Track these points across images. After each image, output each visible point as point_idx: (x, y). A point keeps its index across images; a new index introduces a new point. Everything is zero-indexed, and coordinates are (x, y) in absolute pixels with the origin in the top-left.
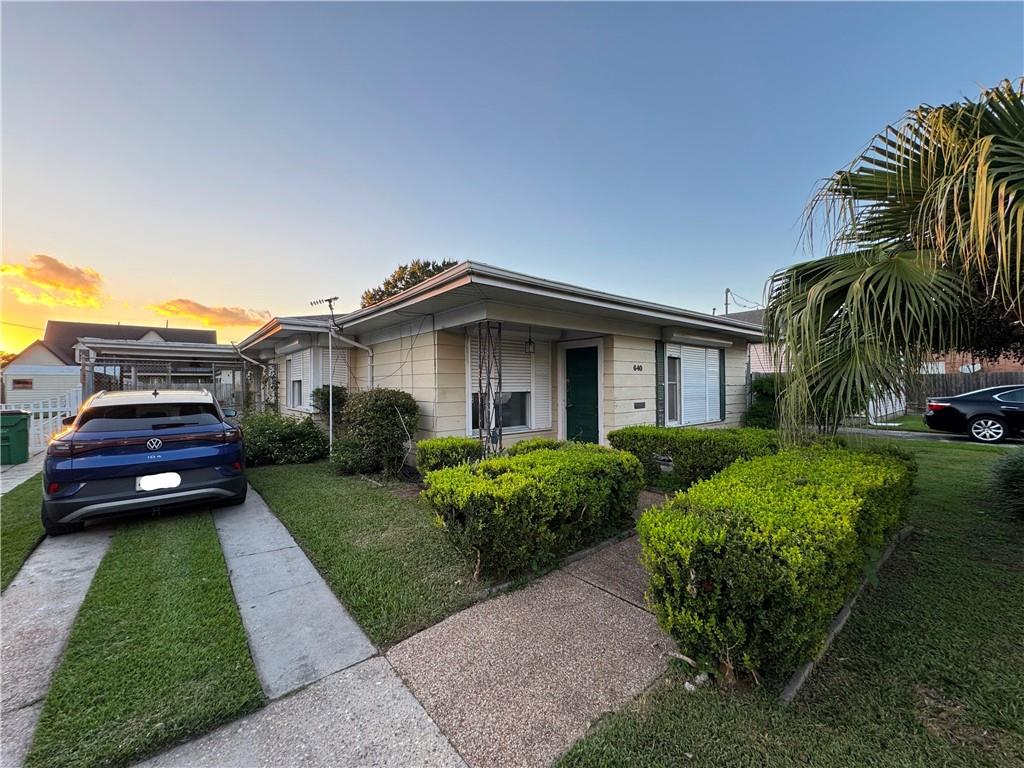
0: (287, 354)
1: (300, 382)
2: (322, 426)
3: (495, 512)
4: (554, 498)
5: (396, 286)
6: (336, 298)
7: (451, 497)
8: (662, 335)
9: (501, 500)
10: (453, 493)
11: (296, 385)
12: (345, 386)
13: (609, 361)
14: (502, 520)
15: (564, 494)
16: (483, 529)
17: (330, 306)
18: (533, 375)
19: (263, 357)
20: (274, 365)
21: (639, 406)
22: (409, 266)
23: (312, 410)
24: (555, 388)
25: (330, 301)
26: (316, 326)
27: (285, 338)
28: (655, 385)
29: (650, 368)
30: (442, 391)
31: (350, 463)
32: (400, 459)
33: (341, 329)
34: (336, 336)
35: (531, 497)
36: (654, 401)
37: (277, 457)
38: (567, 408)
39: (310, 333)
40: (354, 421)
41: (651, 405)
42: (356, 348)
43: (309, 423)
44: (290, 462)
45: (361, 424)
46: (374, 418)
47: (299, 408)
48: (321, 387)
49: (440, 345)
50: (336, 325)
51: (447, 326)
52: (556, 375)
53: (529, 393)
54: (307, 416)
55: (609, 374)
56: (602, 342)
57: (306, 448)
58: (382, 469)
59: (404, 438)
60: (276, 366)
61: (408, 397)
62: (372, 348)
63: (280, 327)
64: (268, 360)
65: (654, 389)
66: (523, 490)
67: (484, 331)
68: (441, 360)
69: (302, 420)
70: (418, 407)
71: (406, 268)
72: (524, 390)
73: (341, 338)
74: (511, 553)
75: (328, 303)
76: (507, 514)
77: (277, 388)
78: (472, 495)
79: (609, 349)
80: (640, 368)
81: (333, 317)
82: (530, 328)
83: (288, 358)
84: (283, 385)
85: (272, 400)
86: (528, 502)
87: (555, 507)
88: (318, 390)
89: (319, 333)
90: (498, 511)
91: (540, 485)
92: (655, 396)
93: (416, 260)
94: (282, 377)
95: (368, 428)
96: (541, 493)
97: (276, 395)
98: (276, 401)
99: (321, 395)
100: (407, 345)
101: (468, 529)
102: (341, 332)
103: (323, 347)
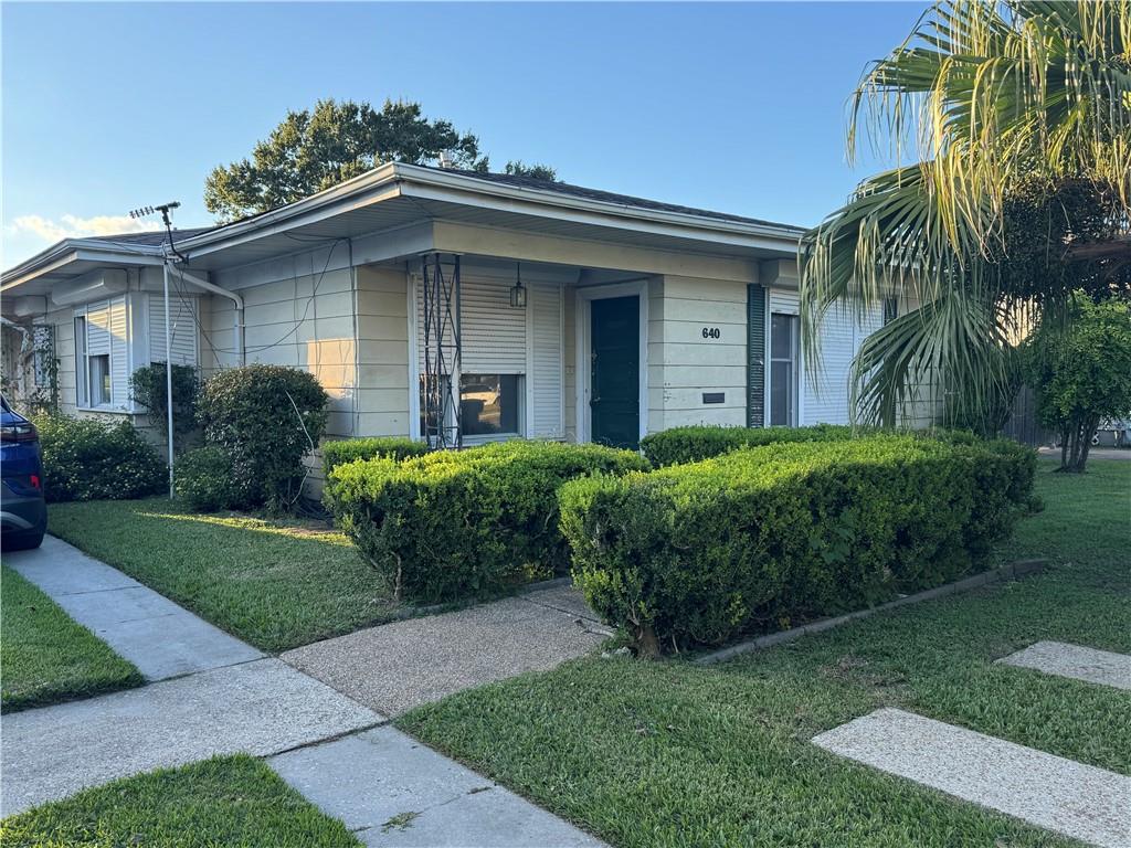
0: (75, 306)
1: (104, 358)
2: (150, 437)
3: (417, 502)
4: (500, 493)
5: (283, 157)
6: (175, 205)
7: (362, 488)
8: (761, 274)
9: (426, 489)
10: (365, 483)
11: (97, 363)
12: (193, 364)
13: (657, 321)
14: (426, 513)
15: (516, 490)
16: (404, 525)
17: (166, 218)
18: (530, 344)
19: (22, 312)
20: (48, 327)
21: (714, 398)
22: (312, 113)
23: (132, 408)
24: (570, 367)
25: (164, 209)
26: (139, 255)
27: (80, 276)
28: (744, 362)
29: (735, 333)
30: (366, 368)
31: (209, 490)
32: (297, 481)
33: (186, 261)
34: (177, 273)
35: (466, 489)
36: (744, 391)
37: (76, 489)
38: (592, 404)
39: (125, 267)
40: (217, 417)
41: (737, 399)
42: (211, 295)
43: (127, 431)
44: (99, 496)
45: (230, 420)
46: (251, 411)
47: (105, 407)
48: (148, 365)
49: (362, 291)
50: (175, 253)
51: (374, 259)
52: (574, 346)
53: (524, 376)
54: (121, 419)
55: (658, 344)
56: (646, 288)
57: (127, 475)
58: (265, 499)
59: (301, 445)
60: (51, 330)
61: (307, 378)
62: (242, 294)
63: (74, 257)
64: (31, 317)
65: (744, 370)
66: (456, 479)
67: (431, 270)
68: (362, 317)
69: (114, 427)
70: (326, 396)
71: (303, 118)
72: (514, 372)
73: (186, 277)
74: (442, 562)
75: (161, 213)
76: (434, 507)
77: (54, 372)
78: (389, 483)
79: (657, 299)
80: (715, 334)
81: (171, 236)
82: (519, 265)
83: (78, 312)
84: (68, 365)
85: (47, 395)
86: (463, 495)
87: (503, 504)
88: (144, 371)
89: (142, 268)
90: (422, 502)
91: (480, 476)
92: (744, 383)
93: (325, 100)
94: (67, 349)
95: (242, 427)
96: (481, 485)
97: (54, 385)
98: (54, 396)
99: (150, 381)
100: (305, 290)
101: (384, 527)
102: (185, 264)
103: (151, 293)
